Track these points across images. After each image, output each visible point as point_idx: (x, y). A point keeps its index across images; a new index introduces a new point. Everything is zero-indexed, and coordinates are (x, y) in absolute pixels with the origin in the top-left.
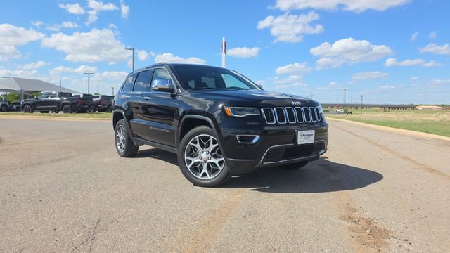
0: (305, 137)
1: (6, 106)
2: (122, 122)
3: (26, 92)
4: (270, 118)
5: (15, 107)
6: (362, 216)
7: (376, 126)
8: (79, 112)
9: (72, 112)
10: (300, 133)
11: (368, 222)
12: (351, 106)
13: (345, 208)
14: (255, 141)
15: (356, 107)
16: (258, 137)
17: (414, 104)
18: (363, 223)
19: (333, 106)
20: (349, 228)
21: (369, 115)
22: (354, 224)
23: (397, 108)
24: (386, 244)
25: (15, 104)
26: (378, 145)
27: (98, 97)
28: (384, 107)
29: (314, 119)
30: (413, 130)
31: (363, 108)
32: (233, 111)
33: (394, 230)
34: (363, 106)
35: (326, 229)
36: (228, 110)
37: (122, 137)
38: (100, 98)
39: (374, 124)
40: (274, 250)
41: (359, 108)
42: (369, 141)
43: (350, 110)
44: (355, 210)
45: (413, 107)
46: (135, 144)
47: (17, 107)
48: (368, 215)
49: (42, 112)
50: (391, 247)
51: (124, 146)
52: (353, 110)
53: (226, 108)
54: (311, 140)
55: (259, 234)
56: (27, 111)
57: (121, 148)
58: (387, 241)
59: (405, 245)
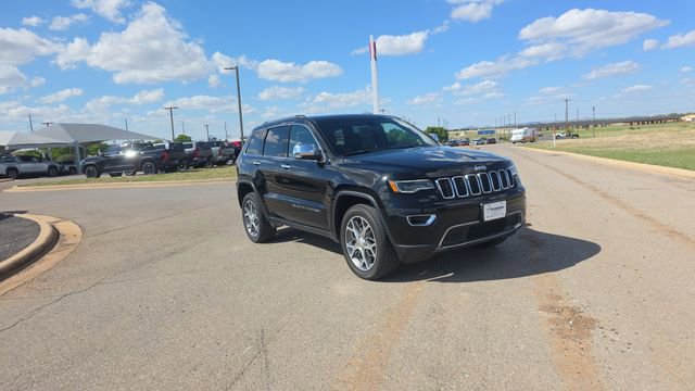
0: (494, 211)
1: (55, 167)
2: (252, 197)
3: (82, 144)
4: (447, 191)
5: (67, 168)
6: (566, 305)
7: (611, 161)
8: (167, 171)
9: (156, 172)
10: (486, 206)
11: (573, 311)
12: (578, 124)
13: (547, 295)
14: (430, 221)
15: (586, 125)
16: (433, 217)
17: (679, 113)
18: (566, 314)
19: (548, 126)
20: (550, 320)
21: (605, 139)
22: (555, 315)
23: (652, 121)
24: (589, 335)
25: (65, 163)
26: (606, 197)
27: (191, 146)
28: (630, 121)
29: (505, 184)
30: (664, 164)
31: (596, 126)
32: (401, 186)
33: (601, 318)
34: (596, 123)
35: (523, 323)
36: (395, 185)
37: (252, 217)
38: (194, 145)
39: (608, 157)
40: (465, 350)
41: (591, 126)
42: (595, 190)
43: (575, 131)
44: (559, 298)
45: (676, 118)
46: (272, 225)
47: (71, 168)
48: (575, 303)
49: (112, 175)
50: (595, 338)
51: (256, 228)
52: (580, 131)
53: (391, 183)
54: (502, 214)
55: (447, 334)
56: (90, 175)
57: (252, 231)
58: (592, 331)
59: (611, 335)
